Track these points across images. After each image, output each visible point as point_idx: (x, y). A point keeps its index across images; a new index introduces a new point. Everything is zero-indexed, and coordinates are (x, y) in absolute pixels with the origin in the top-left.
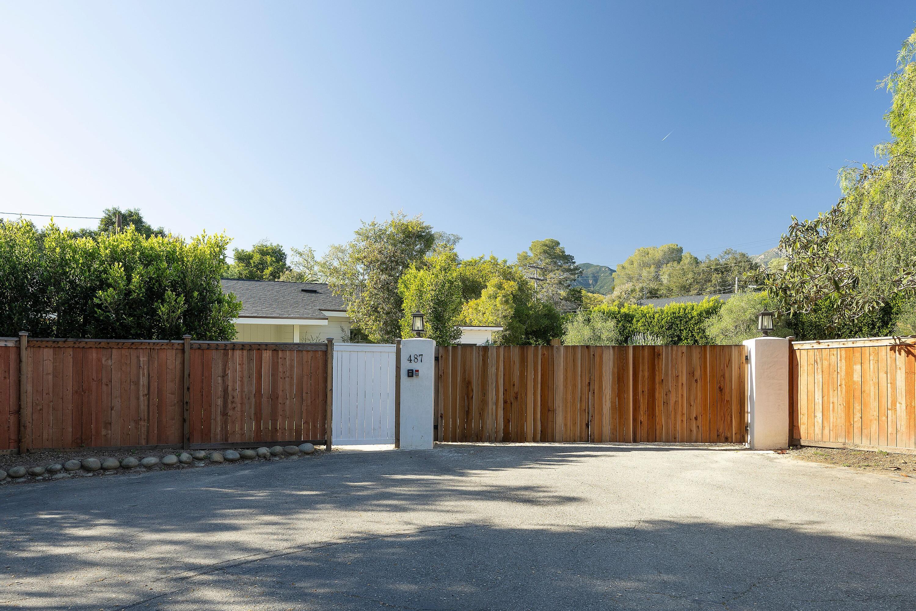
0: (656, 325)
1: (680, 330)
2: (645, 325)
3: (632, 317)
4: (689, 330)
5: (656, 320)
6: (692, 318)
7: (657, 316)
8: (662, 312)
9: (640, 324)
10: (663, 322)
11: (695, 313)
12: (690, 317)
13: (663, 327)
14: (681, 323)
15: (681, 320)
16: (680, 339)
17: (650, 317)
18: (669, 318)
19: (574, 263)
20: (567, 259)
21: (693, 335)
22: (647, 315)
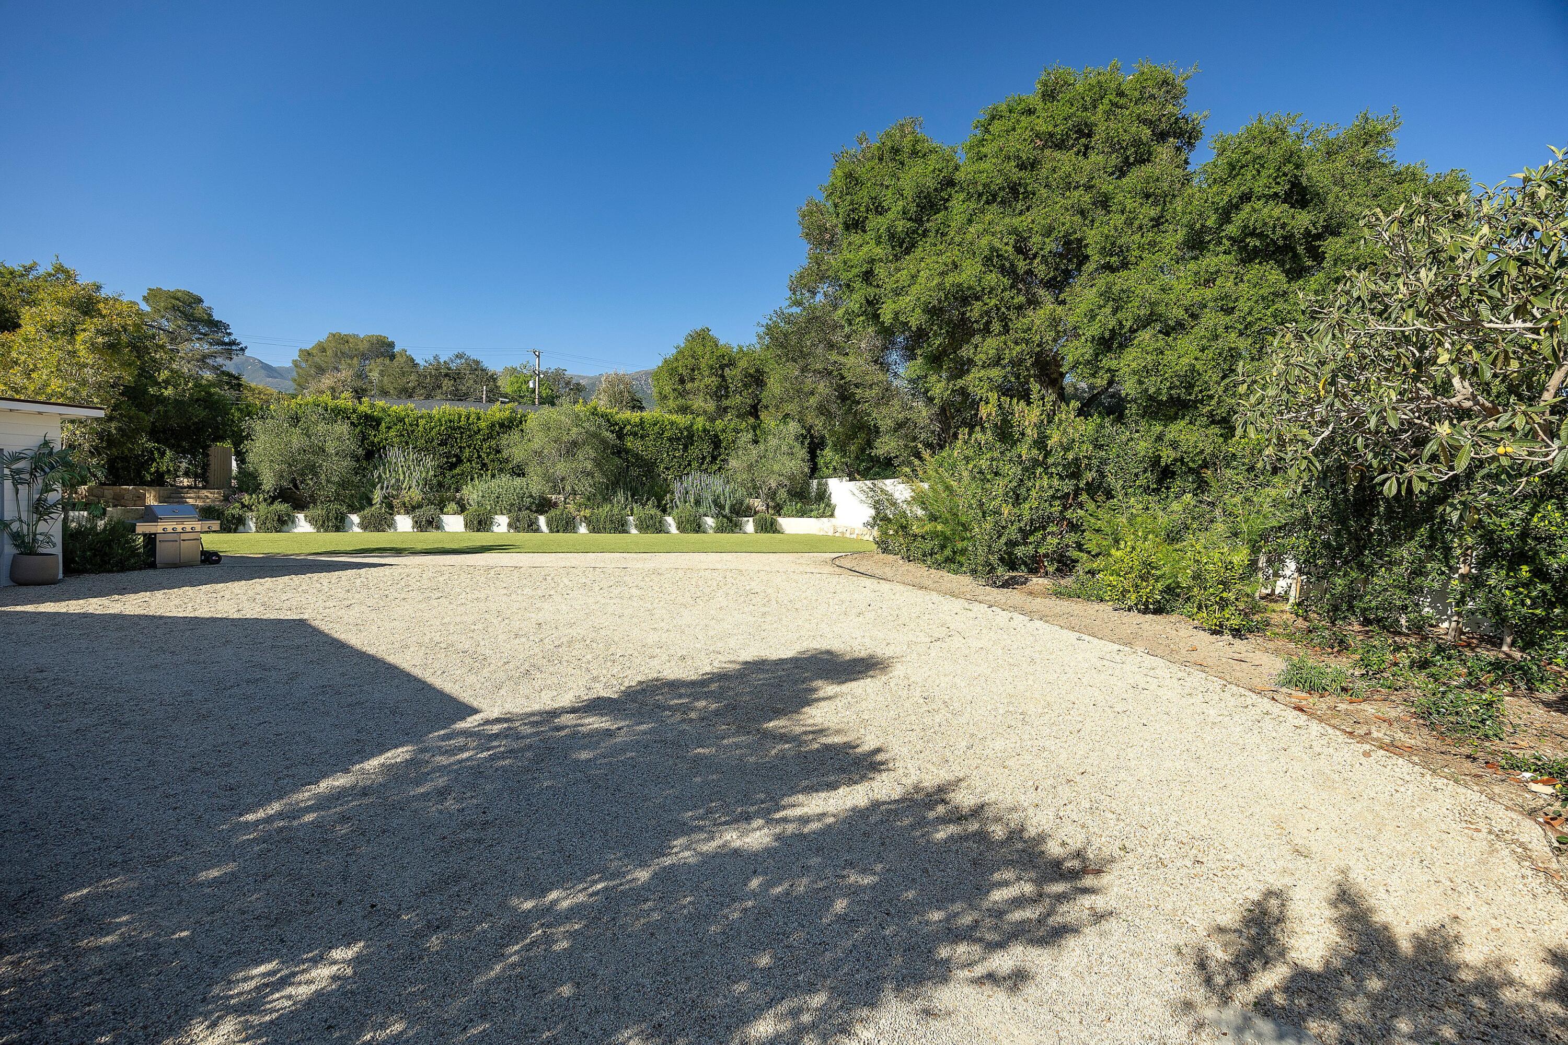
0: (422, 436)
1: (460, 447)
2: (403, 436)
3: (378, 421)
4: (475, 448)
5: (421, 428)
6: (479, 430)
7: (422, 422)
8: (431, 417)
9: (392, 433)
10: (433, 433)
11: (483, 425)
12: (476, 429)
13: (433, 440)
14: (462, 437)
15: (462, 433)
16: (460, 461)
17: (411, 425)
18: (443, 428)
19: (230, 334)
20: (216, 326)
21: (479, 457)
22: (406, 420)
